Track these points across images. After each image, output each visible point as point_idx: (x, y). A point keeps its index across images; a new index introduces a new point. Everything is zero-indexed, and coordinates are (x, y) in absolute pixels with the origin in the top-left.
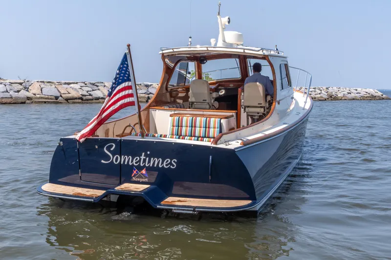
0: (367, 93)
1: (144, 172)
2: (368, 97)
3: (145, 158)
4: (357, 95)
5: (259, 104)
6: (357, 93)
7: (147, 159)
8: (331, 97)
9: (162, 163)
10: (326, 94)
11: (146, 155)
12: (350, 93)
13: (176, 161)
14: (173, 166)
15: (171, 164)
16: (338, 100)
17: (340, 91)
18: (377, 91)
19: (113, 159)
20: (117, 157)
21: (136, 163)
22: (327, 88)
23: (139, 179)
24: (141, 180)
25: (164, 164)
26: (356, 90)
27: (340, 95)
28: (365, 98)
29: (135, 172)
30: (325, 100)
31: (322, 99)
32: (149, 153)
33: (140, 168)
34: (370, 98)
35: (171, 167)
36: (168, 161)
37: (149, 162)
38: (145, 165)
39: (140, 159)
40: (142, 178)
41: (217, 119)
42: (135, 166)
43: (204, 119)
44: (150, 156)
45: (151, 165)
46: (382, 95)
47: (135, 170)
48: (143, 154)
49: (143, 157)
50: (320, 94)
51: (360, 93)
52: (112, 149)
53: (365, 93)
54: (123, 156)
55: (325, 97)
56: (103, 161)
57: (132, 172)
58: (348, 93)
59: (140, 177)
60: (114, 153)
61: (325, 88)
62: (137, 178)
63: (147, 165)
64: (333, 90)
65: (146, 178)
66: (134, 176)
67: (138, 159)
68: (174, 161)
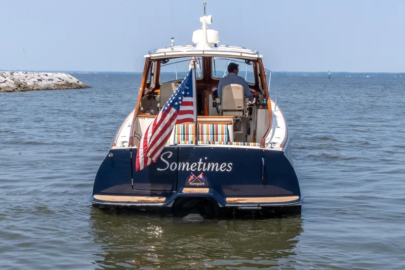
0: (60, 79)
1: (201, 176)
2: (64, 85)
3: (202, 163)
4: (50, 82)
6: (49, 80)
7: (205, 164)
8: (20, 86)
9: (219, 167)
10: (13, 82)
11: (204, 161)
12: (41, 80)
13: (232, 164)
14: (229, 169)
15: (227, 167)
16: (29, 90)
17: (28, 78)
18: (72, 77)
19: (170, 166)
20: (174, 165)
21: (193, 169)
22: (12, 74)
23: (195, 184)
24: (198, 184)
25: (220, 168)
26: (47, 75)
27: (30, 83)
28: (60, 87)
29: (192, 177)
30: (14, 91)
31: (10, 90)
32: (206, 158)
33: (197, 173)
34: (67, 87)
35: (227, 170)
36: (224, 165)
37: (206, 167)
38: (202, 170)
39: (198, 165)
40: (199, 182)
41: (224, 125)
42: (192, 172)
43: (210, 126)
44: (207, 162)
45: (208, 170)
46: (78, 82)
47: (192, 175)
48: (201, 159)
49: (200, 163)
50: (4, 82)
51: (52, 80)
52: (169, 157)
53: (59, 80)
54: (180, 163)
55: (13, 86)
56: (158, 169)
57: (189, 178)
58: (39, 80)
59: (197, 181)
60: (170, 161)
61: (8, 73)
62: (194, 182)
63: (204, 170)
64: (19, 76)
65: (202, 182)
66: (191, 181)
67: (196, 164)
68: (230, 165)
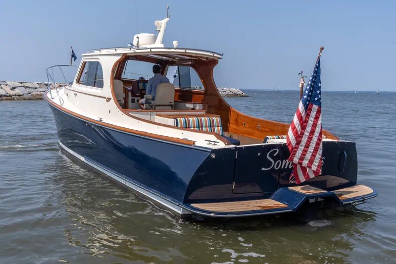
5: (170, 103)
20: (279, 163)
29: (293, 175)
54: (284, 161)
62: (294, 180)
